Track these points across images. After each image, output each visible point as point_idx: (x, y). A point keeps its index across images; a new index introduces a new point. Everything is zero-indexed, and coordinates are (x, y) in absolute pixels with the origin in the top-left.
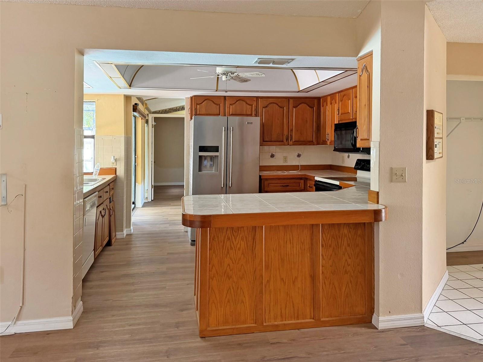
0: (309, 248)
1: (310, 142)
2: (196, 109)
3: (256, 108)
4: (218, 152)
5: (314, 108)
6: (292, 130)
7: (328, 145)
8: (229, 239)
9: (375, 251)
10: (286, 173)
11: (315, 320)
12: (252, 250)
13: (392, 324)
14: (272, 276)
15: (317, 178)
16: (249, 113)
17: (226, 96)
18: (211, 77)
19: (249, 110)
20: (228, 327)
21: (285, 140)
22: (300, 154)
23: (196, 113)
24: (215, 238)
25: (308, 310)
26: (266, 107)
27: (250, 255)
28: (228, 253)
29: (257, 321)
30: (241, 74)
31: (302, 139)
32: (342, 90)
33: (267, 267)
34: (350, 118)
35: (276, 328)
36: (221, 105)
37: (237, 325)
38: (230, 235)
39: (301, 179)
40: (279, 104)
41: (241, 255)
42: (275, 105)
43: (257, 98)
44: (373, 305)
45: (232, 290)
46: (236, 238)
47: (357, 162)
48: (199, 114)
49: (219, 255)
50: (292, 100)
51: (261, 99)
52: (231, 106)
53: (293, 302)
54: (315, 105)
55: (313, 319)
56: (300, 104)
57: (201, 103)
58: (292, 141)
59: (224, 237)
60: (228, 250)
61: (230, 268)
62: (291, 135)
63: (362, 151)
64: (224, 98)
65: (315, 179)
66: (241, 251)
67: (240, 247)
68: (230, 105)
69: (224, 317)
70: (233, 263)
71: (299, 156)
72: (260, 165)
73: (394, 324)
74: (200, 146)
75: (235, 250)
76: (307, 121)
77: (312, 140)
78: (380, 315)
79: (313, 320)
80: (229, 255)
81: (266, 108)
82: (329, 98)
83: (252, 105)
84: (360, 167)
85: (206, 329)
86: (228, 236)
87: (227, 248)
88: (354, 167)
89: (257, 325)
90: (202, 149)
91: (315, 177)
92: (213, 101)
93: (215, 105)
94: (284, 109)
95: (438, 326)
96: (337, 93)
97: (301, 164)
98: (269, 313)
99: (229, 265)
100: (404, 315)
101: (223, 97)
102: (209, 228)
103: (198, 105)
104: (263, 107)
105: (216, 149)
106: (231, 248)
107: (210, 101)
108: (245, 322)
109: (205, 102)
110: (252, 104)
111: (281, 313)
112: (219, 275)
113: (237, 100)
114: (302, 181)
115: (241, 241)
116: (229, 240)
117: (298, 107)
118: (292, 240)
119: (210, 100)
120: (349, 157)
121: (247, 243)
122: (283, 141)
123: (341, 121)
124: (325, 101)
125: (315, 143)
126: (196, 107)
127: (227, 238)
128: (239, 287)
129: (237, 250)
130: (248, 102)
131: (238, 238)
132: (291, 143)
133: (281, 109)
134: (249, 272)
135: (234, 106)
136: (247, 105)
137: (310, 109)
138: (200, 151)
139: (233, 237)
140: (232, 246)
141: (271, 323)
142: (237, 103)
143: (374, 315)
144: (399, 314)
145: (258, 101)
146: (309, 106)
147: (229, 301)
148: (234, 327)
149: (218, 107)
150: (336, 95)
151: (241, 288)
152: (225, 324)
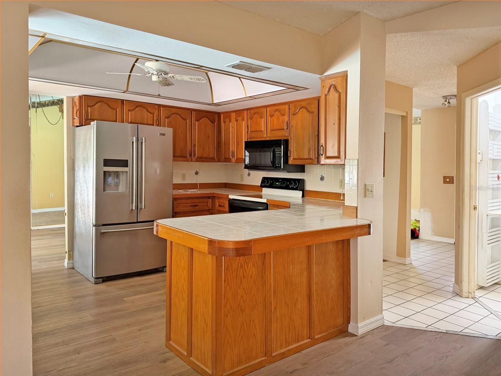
0: (306, 267)
1: (211, 158)
2: (87, 112)
3: (157, 117)
4: (128, 167)
5: (215, 123)
6: (195, 145)
7: (233, 162)
8: (242, 266)
9: (351, 263)
10: (189, 191)
11: (311, 339)
12: (262, 276)
13: (366, 328)
14: (278, 301)
15: (231, 197)
16: (151, 123)
17: (123, 100)
18: (137, 74)
19: (151, 120)
20: (242, 367)
21: (188, 157)
22: (198, 172)
23: (87, 118)
24: (229, 268)
25: (305, 331)
26: (169, 117)
27: (260, 283)
28: (241, 283)
29: (267, 353)
30: (178, 76)
31: (205, 156)
32: (252, 108)
33: (275, 293)
34: (263, 136)
35: (283, 356)
36: (118, 109)
37: (250, 362)
38: (243, 263)
39: (209, 197)
40: (182, 115)
41: (253, 283)
42: (178, 116)
43: (159, 106)
44: (349, 314)
45: (245, 324)
46: (248, 265)
47: (262, 179)
48: (90, 119)
49: (233, 288)
50: (195, 112)
51: (164, 108)
52: (129, 112)
53: (294, 324)
54: (216, 120)
55: (309, 338)
56: (202, 117)
57: (93, 105)
58: (195, 157)
59: (237, 265)
60: (241, 279)
61: (243, 300)
62: (194, 151)
63: (283, 169)
64: (122, 102)
65: (229, 197)
66: (253, 278)
67: (252, 274)
68: (129, 110)
69: (238, 357)
70: (246, 294)
71: (197, 173)
72: (173, 183)
73: (367, 328)
74: (104, 159)
75: (248, 278)
76: (209, 136)
77: (214, 157)
78: (358, 322)
79: (309, 340)
80: (242, 285)
81: (170, 119)
82: (233, 115)
83: (153, 114)
84: (267, 185)
85: (222, 374)
86: (241, 264)
87: (240, 278)
88: (260, 185)
89: (267, 357)
90: (107, 162)
91: (229, 196)
92: (109, 104)
93: (111, 110)
94: (187, 122)
95: (393, 323)
96: (245, 110)
97: (199, 183)
98: (276, 341)
99: (242, 297)
100: (372, 319)
101: (121, 100)
102: (223, 257)
103: (90, 107)
104: (166, 118)
105: (124, 163)
106: (244, 277)
107: (105, 105)
108: (256, 358)
109: (99, 104)
110: (153, 112)
111: (286, 338)
112: (233, 310)
113: (137, 106)
114: (210, 200)
115: (252, 267)
116: (242, 268)
117: (201, 120)
118: (293, 261)
119: (105, 103)
120: (249, 175)
121: (257, 269)
122: (186, 157)
123: (250, 138)
124: (227, 117)
125: (216, 160)
126: (87, 110)
127: (240, 266)
128: (251, 320)
129: (249, 279)
130: (149, 109)
131: (250, 264)
132: (194, 159)
133: (184, 121)
134: (260, 301)
135: (133, 112)
136: (148, 113)
137: (212, 124)
138: (105, 165)
139: (245, 264)
140: (245, 275)
141: (278, 352)
142: (137, 109)
143: (350, 323)
144: (370, 318)
145: (159, 110)
146: (210, 121)
147: (242, 338)
148: (247, 365)
149: (115, 111)
150: (244, 112)
151: (253, 321)
152: (239, 364)
